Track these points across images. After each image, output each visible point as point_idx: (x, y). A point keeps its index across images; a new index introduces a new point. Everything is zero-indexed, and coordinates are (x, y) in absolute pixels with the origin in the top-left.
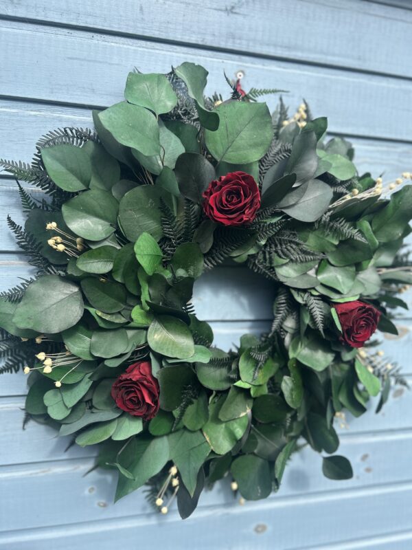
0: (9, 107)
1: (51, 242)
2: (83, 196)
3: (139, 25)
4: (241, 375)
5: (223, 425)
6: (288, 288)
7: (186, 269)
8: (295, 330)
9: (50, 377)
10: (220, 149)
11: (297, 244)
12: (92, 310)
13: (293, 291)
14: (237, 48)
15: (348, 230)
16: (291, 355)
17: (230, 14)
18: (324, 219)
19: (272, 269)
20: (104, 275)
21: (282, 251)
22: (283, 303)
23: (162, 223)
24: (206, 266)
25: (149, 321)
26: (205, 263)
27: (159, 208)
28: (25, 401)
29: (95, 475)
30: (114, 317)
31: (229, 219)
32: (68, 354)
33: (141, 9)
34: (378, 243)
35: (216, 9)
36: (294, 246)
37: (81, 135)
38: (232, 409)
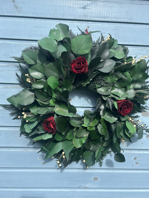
0: (18, 42)
1: (27, 80)
2: (35, 66)
3: (55, 15)
4: (84, 123)
5: (79, 139)
6: (101, 95)
7: (67, 88)
8: (104, 109)
9: (25, 119)
10: (76, 50)
11: (104, 80)
12: (37, 100)
13: (102, 96)
14: (86, 19)
15: (121, 75)
16: (102, 117)
17: (84, 9)
18: (112, 72)
19: (96, 89)
20: (40, 89)
21: (99, 83)
22: (100, 100)
23: (59, 74)
24: (73, 88)
25: (55, 105)
26: (73, 86)
27: (58, 69)
28: (20, 128)
29: (41, 153)
30: (44, 102)
31: (77, 71)
32: (31, 113)
33: (56, 10)
34: (132, 80)
35: (79, 8)
36: (103, 81)
37: (35, 48)
38: (81, 134)
